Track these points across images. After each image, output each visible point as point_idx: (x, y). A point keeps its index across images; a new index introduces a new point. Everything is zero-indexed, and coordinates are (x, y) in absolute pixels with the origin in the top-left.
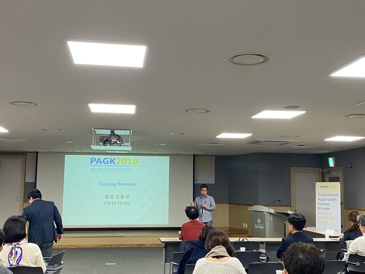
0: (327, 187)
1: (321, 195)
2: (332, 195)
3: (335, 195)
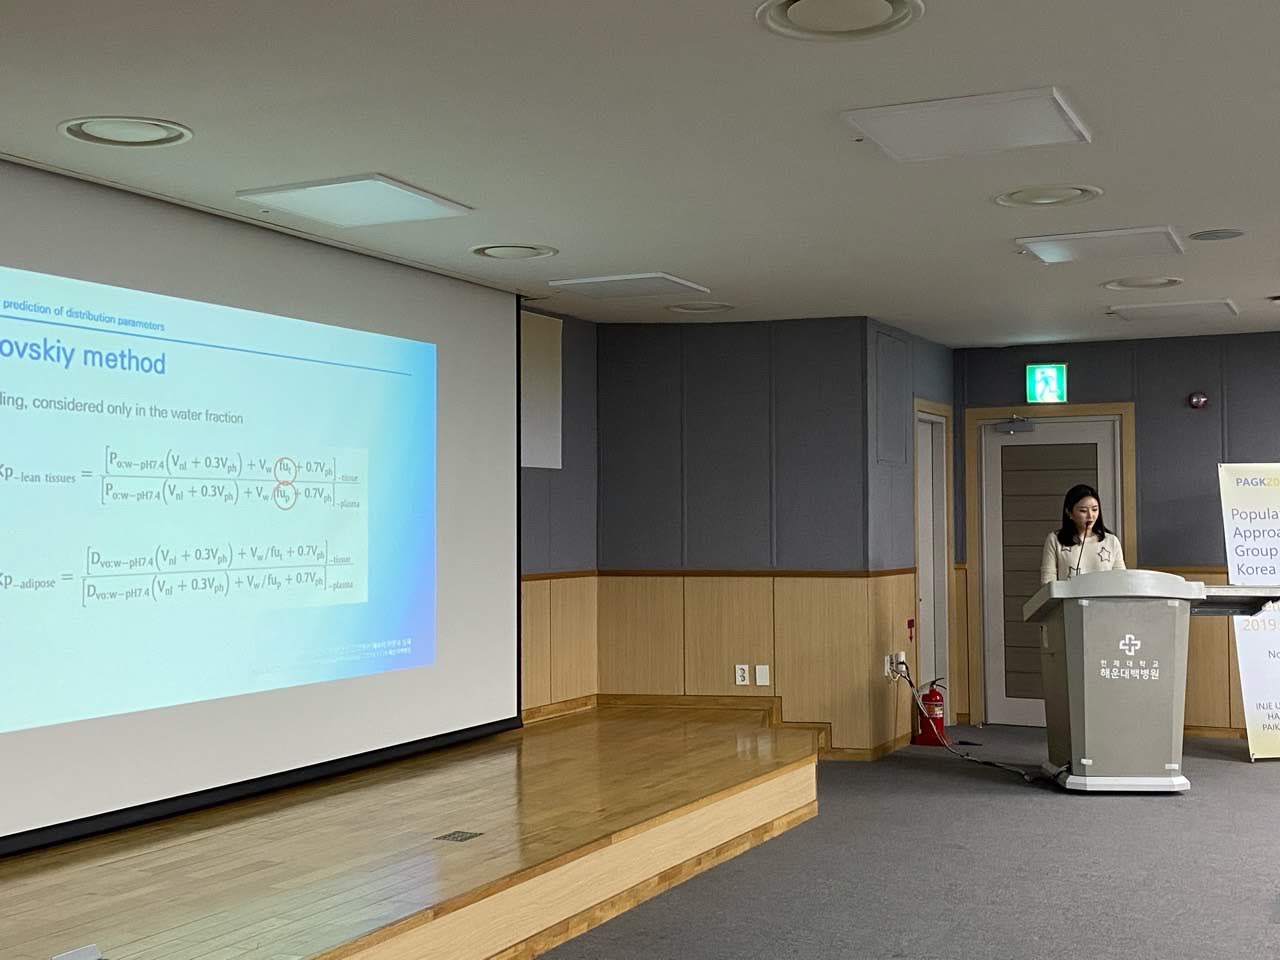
0: (1262, 482)
1: (1244, 516)
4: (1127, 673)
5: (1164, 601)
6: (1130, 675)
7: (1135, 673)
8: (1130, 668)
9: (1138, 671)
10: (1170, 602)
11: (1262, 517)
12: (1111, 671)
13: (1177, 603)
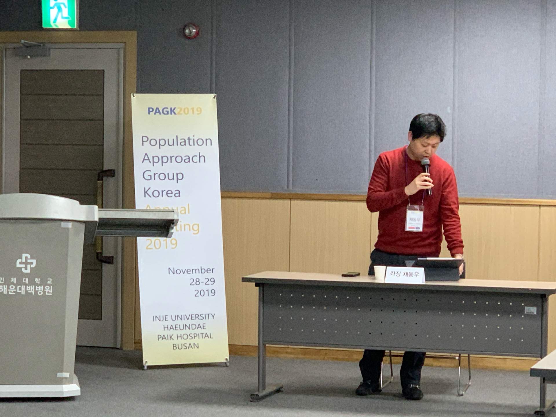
0: (172, 111)
1: (153, 142)
2: (191, 142)
3: (200, 142)
4: (23, 288)
5: (58, 223)
6: (26, 291)
7: (31, 289)
8: (26, 285)
9: (32, 288)
10: (63, 224)
11: (171, 143)
12: (8, 288)
13: (70, 225)
